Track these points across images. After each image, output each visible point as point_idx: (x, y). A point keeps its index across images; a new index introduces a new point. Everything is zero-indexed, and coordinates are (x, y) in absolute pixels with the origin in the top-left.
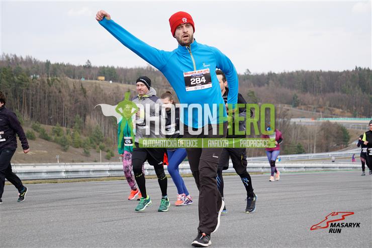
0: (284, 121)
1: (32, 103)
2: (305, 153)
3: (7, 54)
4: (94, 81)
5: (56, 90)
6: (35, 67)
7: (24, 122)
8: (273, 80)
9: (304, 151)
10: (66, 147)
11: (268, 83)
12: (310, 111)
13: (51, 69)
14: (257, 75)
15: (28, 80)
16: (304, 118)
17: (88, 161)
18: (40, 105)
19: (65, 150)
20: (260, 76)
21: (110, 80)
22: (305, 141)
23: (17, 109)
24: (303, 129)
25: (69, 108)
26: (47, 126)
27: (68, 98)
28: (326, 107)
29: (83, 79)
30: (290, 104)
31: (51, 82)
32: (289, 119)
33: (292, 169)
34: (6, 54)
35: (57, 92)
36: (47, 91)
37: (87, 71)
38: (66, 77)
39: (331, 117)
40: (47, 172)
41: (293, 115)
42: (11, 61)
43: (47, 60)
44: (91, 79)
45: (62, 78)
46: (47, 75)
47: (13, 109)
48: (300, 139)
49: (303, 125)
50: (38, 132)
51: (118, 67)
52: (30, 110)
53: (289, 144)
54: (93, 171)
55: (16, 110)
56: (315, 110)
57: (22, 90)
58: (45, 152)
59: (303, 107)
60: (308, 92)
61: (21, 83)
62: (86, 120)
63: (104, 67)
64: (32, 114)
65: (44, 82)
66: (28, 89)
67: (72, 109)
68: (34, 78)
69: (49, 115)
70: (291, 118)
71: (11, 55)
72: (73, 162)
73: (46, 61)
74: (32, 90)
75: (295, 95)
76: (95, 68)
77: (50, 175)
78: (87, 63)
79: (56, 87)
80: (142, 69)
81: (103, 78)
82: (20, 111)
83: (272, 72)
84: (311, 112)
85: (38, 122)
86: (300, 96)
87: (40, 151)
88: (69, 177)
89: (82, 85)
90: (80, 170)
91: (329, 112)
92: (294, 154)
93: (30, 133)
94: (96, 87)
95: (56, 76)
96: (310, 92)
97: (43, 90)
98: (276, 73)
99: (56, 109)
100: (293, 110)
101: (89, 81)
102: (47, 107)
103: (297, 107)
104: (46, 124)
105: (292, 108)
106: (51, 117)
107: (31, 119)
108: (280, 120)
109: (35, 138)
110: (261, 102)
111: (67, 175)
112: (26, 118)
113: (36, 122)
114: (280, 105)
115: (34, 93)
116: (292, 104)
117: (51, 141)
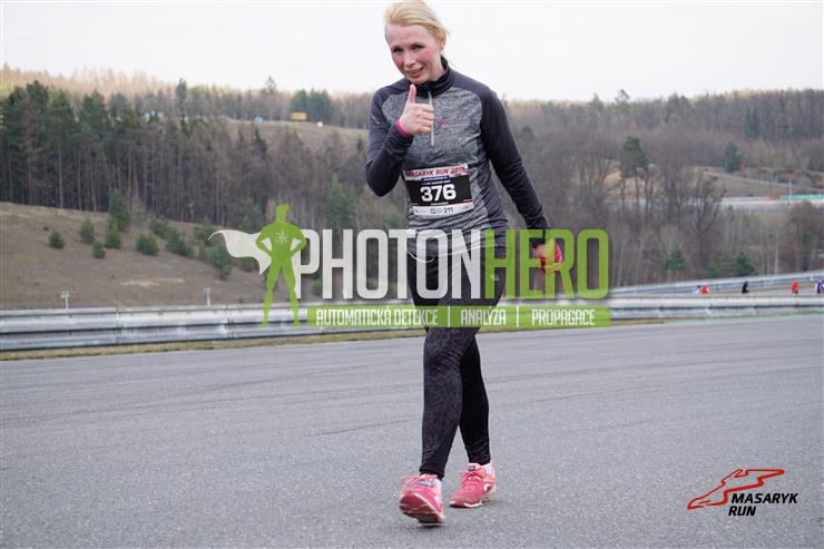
0: (706, 205)
1: (150, 175)
2: (757, 274)
4: (283, 123)
5: (200, 145)
6: (155, 94)
7: (133, 217)
8: (680, 114)
9: (753, 270)
10: (227, 267)
11: (667, 120)
12: (765, 179)
13: (189, 98)
15: (138, 123)
16: (751, 195)
18: (167, 177)
19: (223, 277)
20: (651, 104)
21: (319, 121)
22: (753, 248)
23: (117, 187)
24: (746, 218)
25: (229, 185)
26: (182, 223)
27: (227, 161)
28: (800, 171)
29: (259, 121)
30: (718, 165)
31: (189, 128)
32: (718, 200)
33: (728, 310)
35: (204, 148)
36: (181, 147)
37: (264, 104)
38: (223, 117)
39: (815, 193)
40: (188, 326)
41: (725, 191)
42: (101, 82)
43: (181, 81)
44: (278, 118)
45: (213, 117)
46: (180, 113)
47: (107, 189)
48: (743, 243)
49: (749, 213)
50: (163, 237)
51: (335, 92)
52: (145, 190)
53: (720, 254)
54: (288, 322)
55: (116, 190)
56: (777, 178)
57: (127, 147)
58: (180, 280)
59: (748, 171)
60: (761, 138)
61: (122, 132)
62: (267, 210)
63: (302, 93)
64: (150, 193)
65: (173, 128)
66: (139, 144)
67: (237, 187)
68: (152, 119)
69: (186, 200)
70: (722, 196)
71: (101, 69)
72: (241, 302)
73: (177, 83)
74: (150, 147)
75: (732, 144)
76: (286, 96)
77: (194, 332)
78: (266, 83)
79: (201, 138)
81: (303, 116)
82: (124, 192)
83: (680, 96)
84: (767, 183)
85: (162, 216)
86: (744, 148)
87: (169, 279)
88: (236, 336)
89: (257, 133)
91: (809, 181)
92: (729, 277)
93: (146, 240)
94: (288, 137)
95: (201, 115)
96: (765, 139)
97: (172, 145)
99: (202, 187)
100: (725, 179)
101: (272, 123)
102: (182, 182)
103: (736, 173)
104: (179, 220)
105: (724, 175)
106: (191, 205)
107: (147, 210)
108: (699, 203)
109: (157, 251)
110: (653, 162)
111: (231, 331)
112: (136, 207)
113: (158, 217)
114: (696, 170)
115: (153, 152)
116: (723, 166)
117: (192, 258)
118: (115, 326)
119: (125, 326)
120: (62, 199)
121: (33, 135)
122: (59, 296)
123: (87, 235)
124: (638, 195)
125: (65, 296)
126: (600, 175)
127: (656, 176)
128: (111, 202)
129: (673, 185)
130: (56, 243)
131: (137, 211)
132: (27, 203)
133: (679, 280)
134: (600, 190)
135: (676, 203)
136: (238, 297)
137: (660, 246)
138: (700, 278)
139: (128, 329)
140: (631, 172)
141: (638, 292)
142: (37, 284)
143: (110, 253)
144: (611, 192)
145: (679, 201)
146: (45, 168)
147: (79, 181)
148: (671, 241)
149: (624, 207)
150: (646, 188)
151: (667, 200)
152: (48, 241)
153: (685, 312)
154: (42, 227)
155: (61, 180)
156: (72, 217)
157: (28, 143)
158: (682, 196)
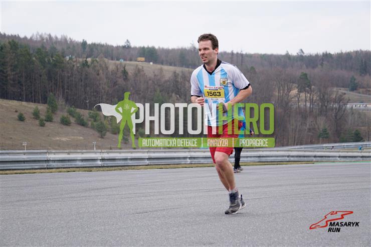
0: (339, 107)
1: (68, 86)
2: (364, 141)
3: (42, 34)
4: (133, 62)
5: (94, 73)
6: (71, 47)
7: (59, 107)
8: (328, 62)
9: (362, 139)
10: (104, 132)
11: (322, 64)
12: (369, 94)
13: (87, 49)
14: (310, 55)
15: (63, 61)
17: (127, 148)
18: (76, 88)
19: (102, 137)
20: (313, 56)
21: (151, 61)
22: (363, 128)
24: (360, 114)
25: (106, 91)
26: (83, 110)
27: (105, 81)
29: (122, 61)
30: (346, 87)
31: (89, 63)
32: (345, 104)
33: (348, 158)
34: (40, 34)
36: (84, 73)
37: (126, 51)
38: (105, 59)
40: (82, 160)
41: (349, 100)
42: (45, 41)
43: (84, 40)
44: (131, 60)
47: (47, 92)
48: (358, 125)
50: (73, 117)
51: (159, 48)
52: (65, 93)
53: (346, 131)
54: (131, 159)
55: (51, 93)
57: (57, 72)
58: (81, 138)
59: (361, 90)
61: (55, 65)
63: (144, 48)
64: (67, 98)
66: (63, 71)
67: (111, 92)
68: (70, 59)
69: (85, 99)
70: (348, 102)
71: (45, 34)
72: (110, 149)
73: (82, 41)
75: (353, 77)
76: (135, 48)
77: (85, 163)
78: (125, 43)
79: (94, 70)
80: (185, 50)
81: (143, 59)
82: (55, 94)
83: (328, 53)
85: (73, 106)
86: (359, 79)
87: (76, 137)
88: (105, 165)
90: (117, 158)
92: (351, 142)
93: (65, 118)
97: (79, 72)
98: (332, 53)
99: (93, 92)
100: (350, 94)
101: (128, 62)
102: (83, 90)
103: (355, 91)
104: (82, 109)
105: (349, 92)
106: (87, 101)
107: (66, 103)
108: (336, 106)
109: (70, 123)
110: (314, 85)
111: (103, 163)
112: (61, 102)
113: (71, 107)
114: (335, 89)
115: (69, 75)
116: (349, 87)
117: (87, 127)
118: (46, 159)
119: (51, 159)
120: (24, 97)
121: (11, 66)
122: (22, 144)
123: (36, 115)
124: (306, 101)
125: (25, 144)
126: (288, 91)
127: (315, 92)
128: (48, 99)
129: (324, 96)
130: (21, 118)
131: (61, 103)
132: (7, 98)
133: (326, 143)
134: (287, 99)
135: (325, 105)
136: (109, 146)
137: (316, 126)
138: (335, 142)
139: (52, 161)
140: (302, 90)
141: (305, 148)
142: (11, 138)
143: (47, 124)
144: (293, 99)
145: (326, 105)
146: (16, 82)
147: (33, 88)
148: (322, 124)
149: (299, 107)
150: (310, 98)
151: (320, 104)
152: (17, 117)
153: (327, 158)
154: (14, 110)
155: (24, 88)
156: (29, 106)
157: (8, 69)
158: (328, 102)
